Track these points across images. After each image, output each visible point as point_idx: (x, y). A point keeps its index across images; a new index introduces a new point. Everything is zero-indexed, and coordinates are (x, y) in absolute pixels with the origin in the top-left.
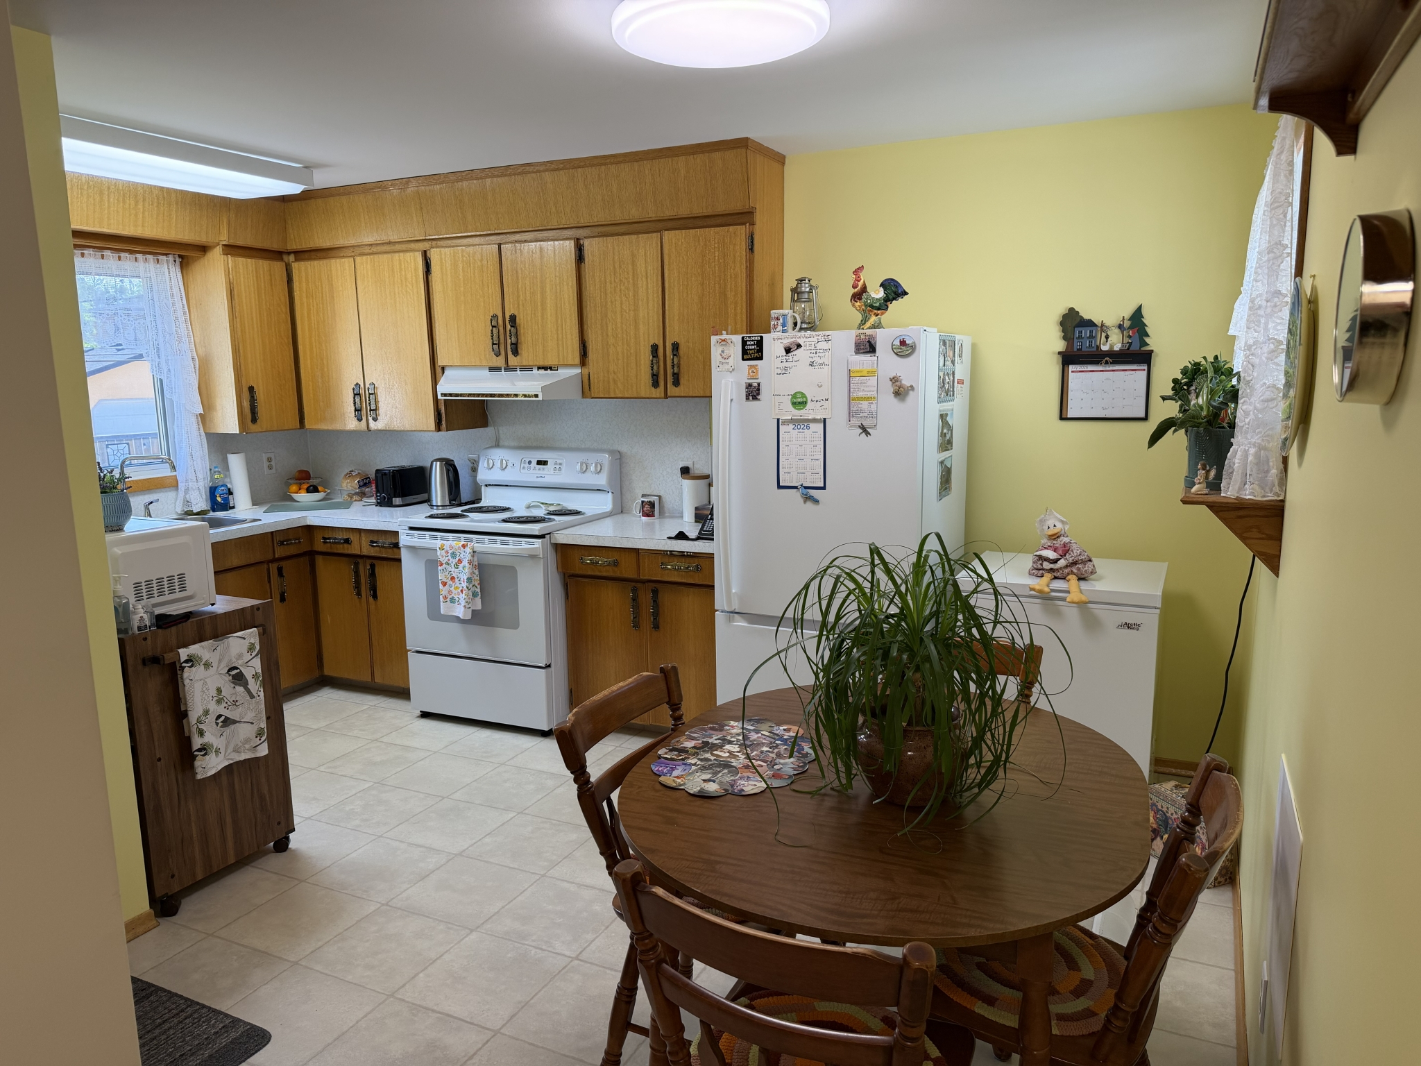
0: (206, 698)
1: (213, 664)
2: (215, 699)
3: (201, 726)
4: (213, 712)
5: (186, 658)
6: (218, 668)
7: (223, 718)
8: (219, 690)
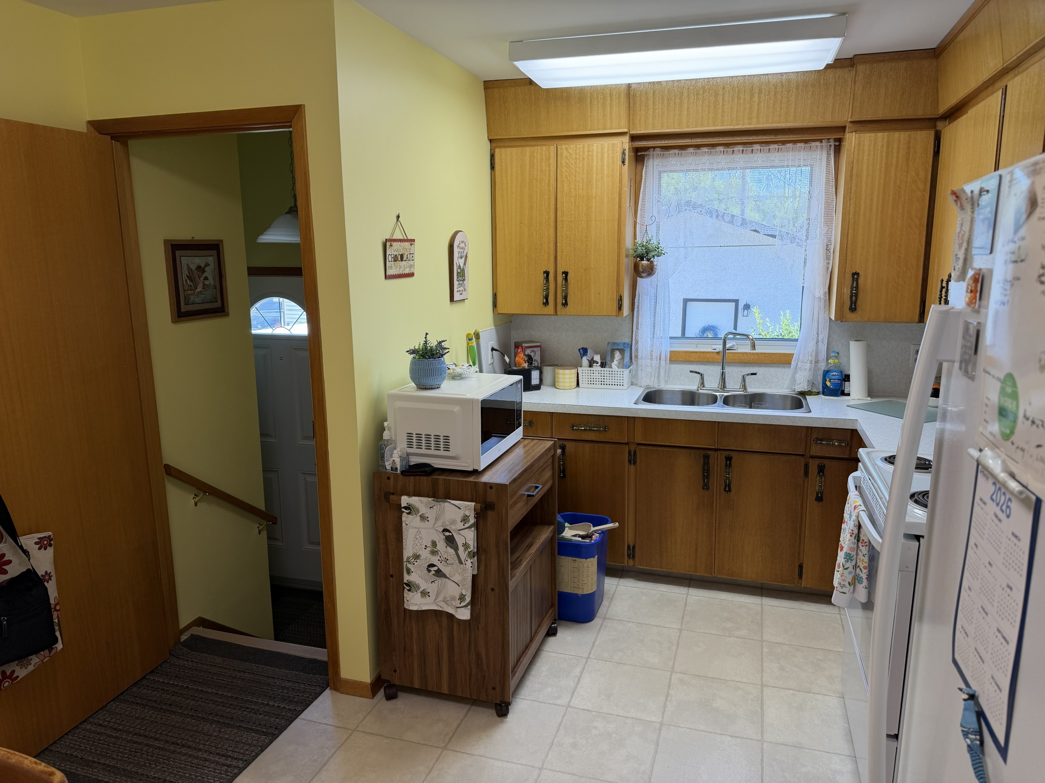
0: (419, 544)
1: (429, 519)
2: (429, 549)
3: (409, 566)
4: (426, 559)
5: (406, 505)
6: (435, 524)
7: (436, 568)
8: (434, 544)
